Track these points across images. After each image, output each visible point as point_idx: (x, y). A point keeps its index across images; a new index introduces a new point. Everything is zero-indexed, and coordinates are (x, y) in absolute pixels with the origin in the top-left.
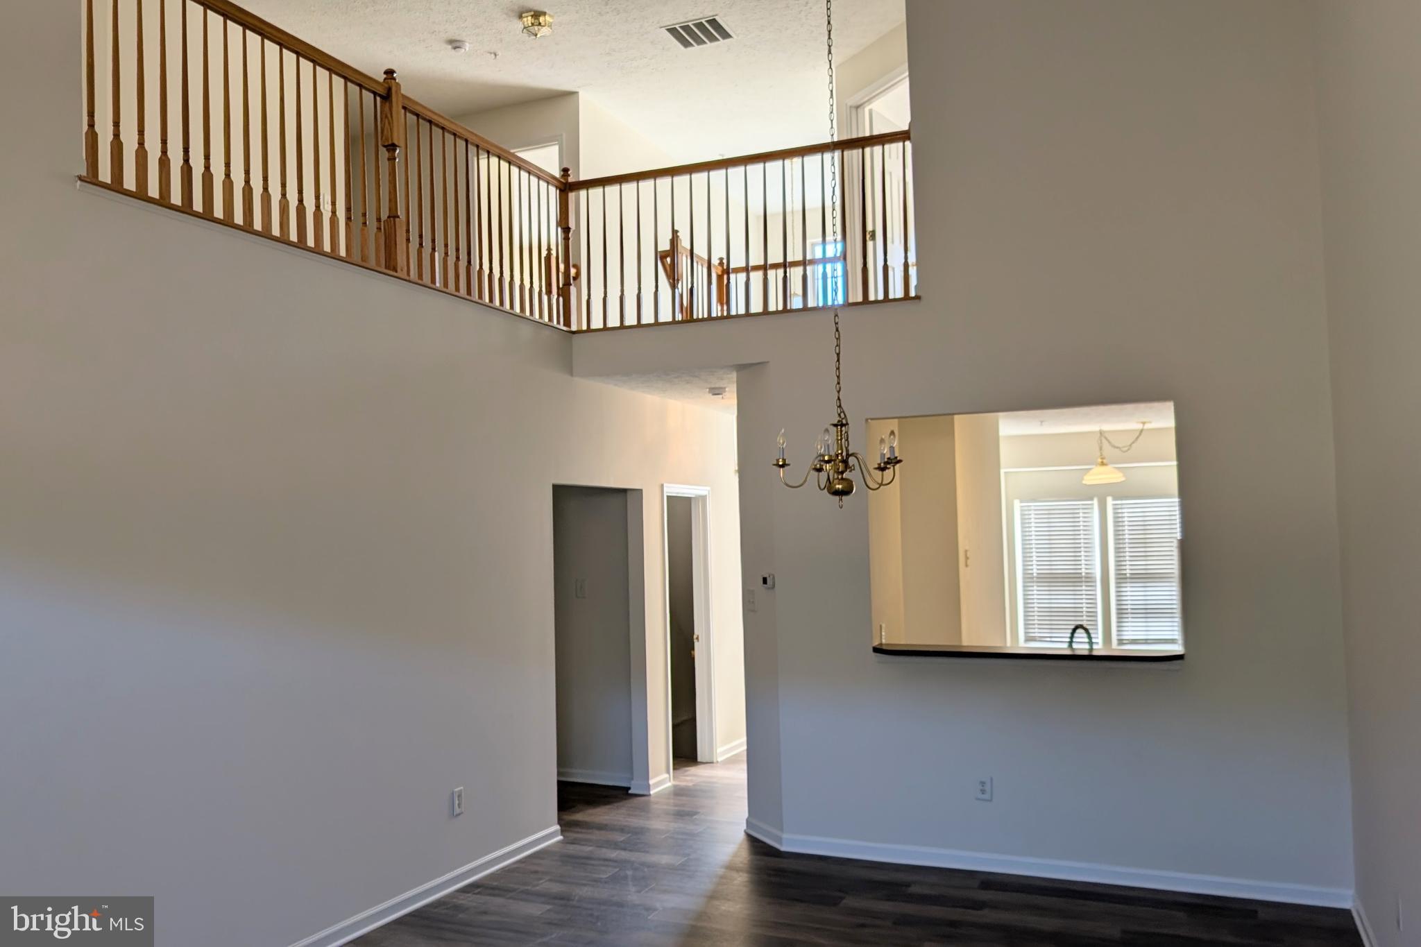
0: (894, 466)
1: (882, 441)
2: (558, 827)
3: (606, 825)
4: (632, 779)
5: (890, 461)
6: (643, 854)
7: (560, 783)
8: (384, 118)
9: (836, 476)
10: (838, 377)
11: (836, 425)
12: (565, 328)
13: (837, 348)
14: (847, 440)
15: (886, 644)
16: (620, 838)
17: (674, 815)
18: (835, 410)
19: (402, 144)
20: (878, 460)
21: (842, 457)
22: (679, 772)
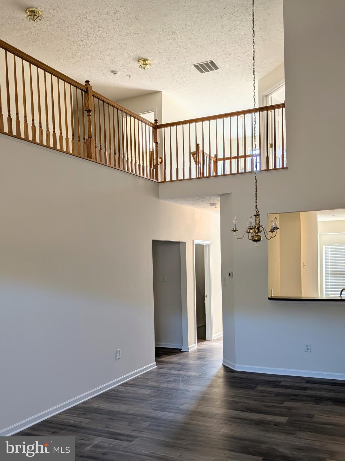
0: (276, 230)
1: (272, 221)
2: (155, 363)
3: (173, 362)
4: (182, 346)
5: (274, 228)
6: (186, 372)
7: (156, 348)
8: (86, 100)
9: (255, 234)
10: (256, 197)
11: (255, 215)
12: (156, 181)
13: (256, 186)
14: (259, 221)
15: (273, 297)
16: (178, 366)
17: (197, 358)
18: (255, 210)
19: (93, 110)
20: (270, 228)
21: (257, 227)
22: (199, 343)
